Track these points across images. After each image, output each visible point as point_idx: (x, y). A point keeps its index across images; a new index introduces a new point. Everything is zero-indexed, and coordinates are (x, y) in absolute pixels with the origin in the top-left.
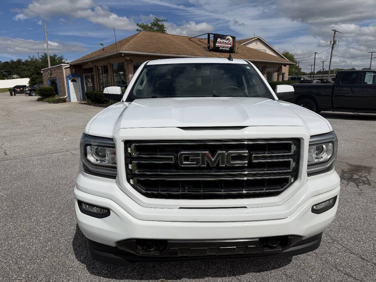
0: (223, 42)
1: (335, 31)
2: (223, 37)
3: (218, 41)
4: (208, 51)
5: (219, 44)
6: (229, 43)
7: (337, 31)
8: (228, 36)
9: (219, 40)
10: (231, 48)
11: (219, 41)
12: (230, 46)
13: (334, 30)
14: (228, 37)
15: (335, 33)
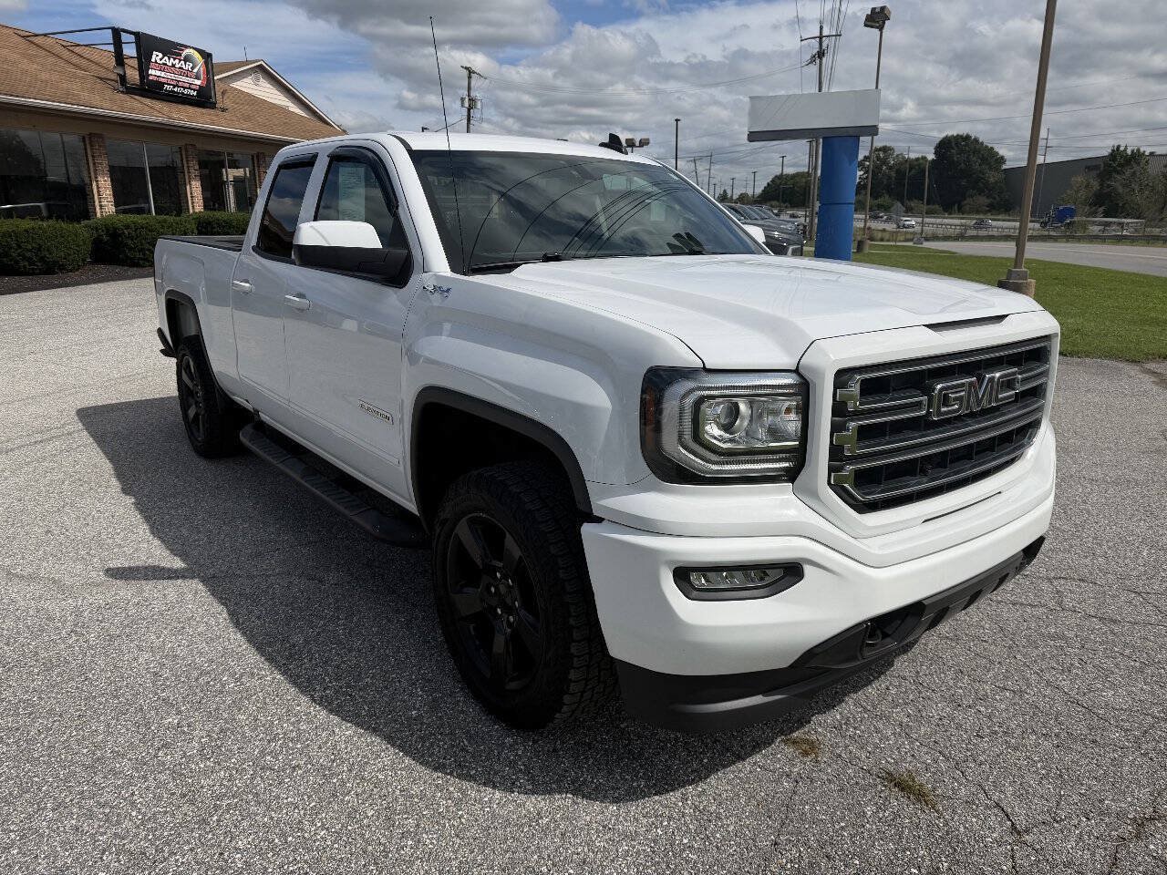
0: (173, 66)
1: (470, 72)
2: (171, 49)
3: (153, 60)
4: (122, 92)
5: (158, 73)
6: (195, 70)
7: (474, 72)
8: (186, 47)
9: (156, 56)
10: (201, 90)
11: (158, 61)
12: (198, 82)
13: (466, 68)
14: (187, 51)
15: (470, 77)
